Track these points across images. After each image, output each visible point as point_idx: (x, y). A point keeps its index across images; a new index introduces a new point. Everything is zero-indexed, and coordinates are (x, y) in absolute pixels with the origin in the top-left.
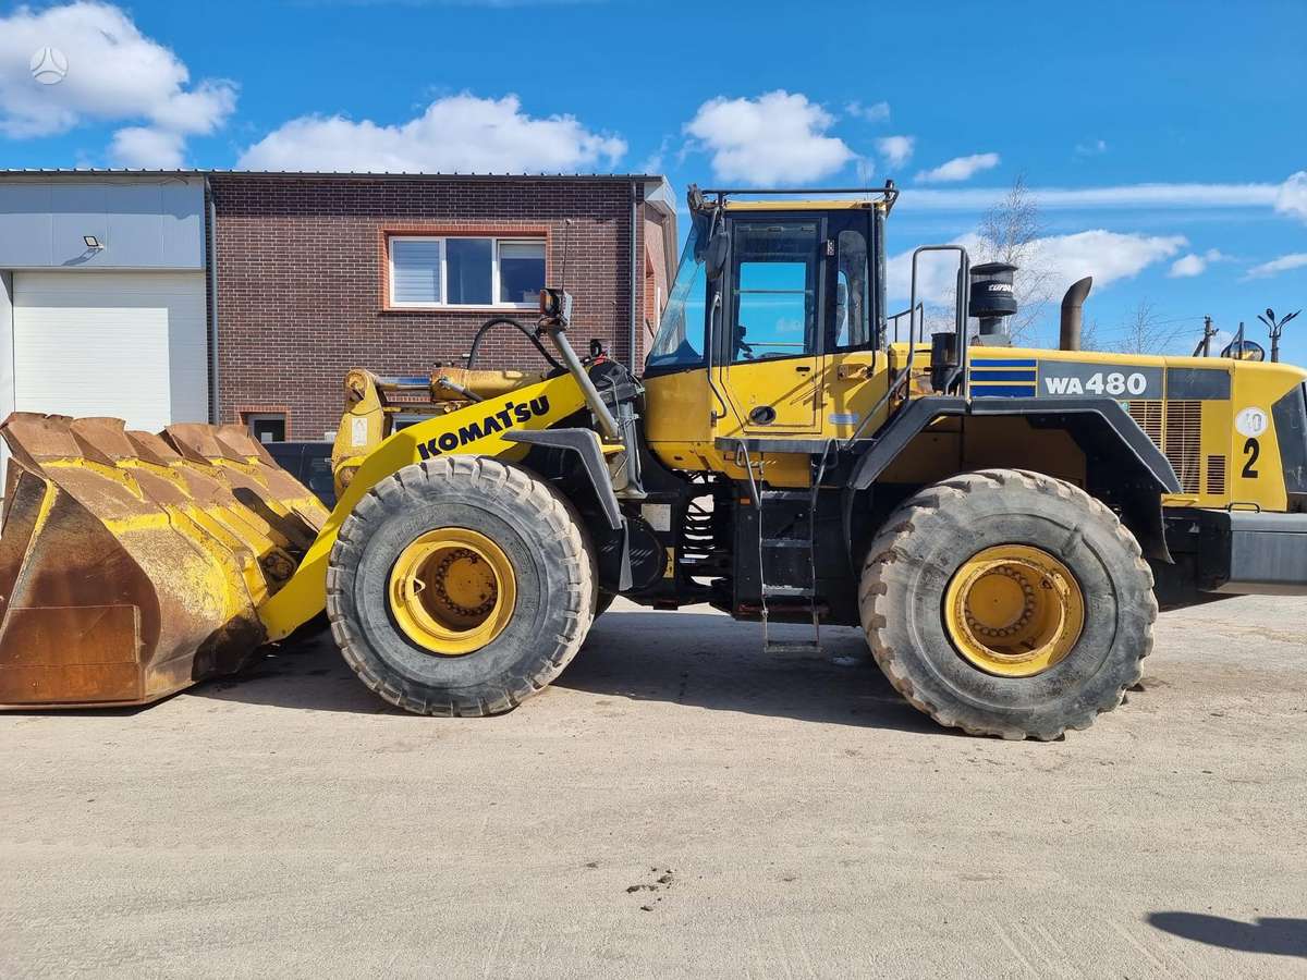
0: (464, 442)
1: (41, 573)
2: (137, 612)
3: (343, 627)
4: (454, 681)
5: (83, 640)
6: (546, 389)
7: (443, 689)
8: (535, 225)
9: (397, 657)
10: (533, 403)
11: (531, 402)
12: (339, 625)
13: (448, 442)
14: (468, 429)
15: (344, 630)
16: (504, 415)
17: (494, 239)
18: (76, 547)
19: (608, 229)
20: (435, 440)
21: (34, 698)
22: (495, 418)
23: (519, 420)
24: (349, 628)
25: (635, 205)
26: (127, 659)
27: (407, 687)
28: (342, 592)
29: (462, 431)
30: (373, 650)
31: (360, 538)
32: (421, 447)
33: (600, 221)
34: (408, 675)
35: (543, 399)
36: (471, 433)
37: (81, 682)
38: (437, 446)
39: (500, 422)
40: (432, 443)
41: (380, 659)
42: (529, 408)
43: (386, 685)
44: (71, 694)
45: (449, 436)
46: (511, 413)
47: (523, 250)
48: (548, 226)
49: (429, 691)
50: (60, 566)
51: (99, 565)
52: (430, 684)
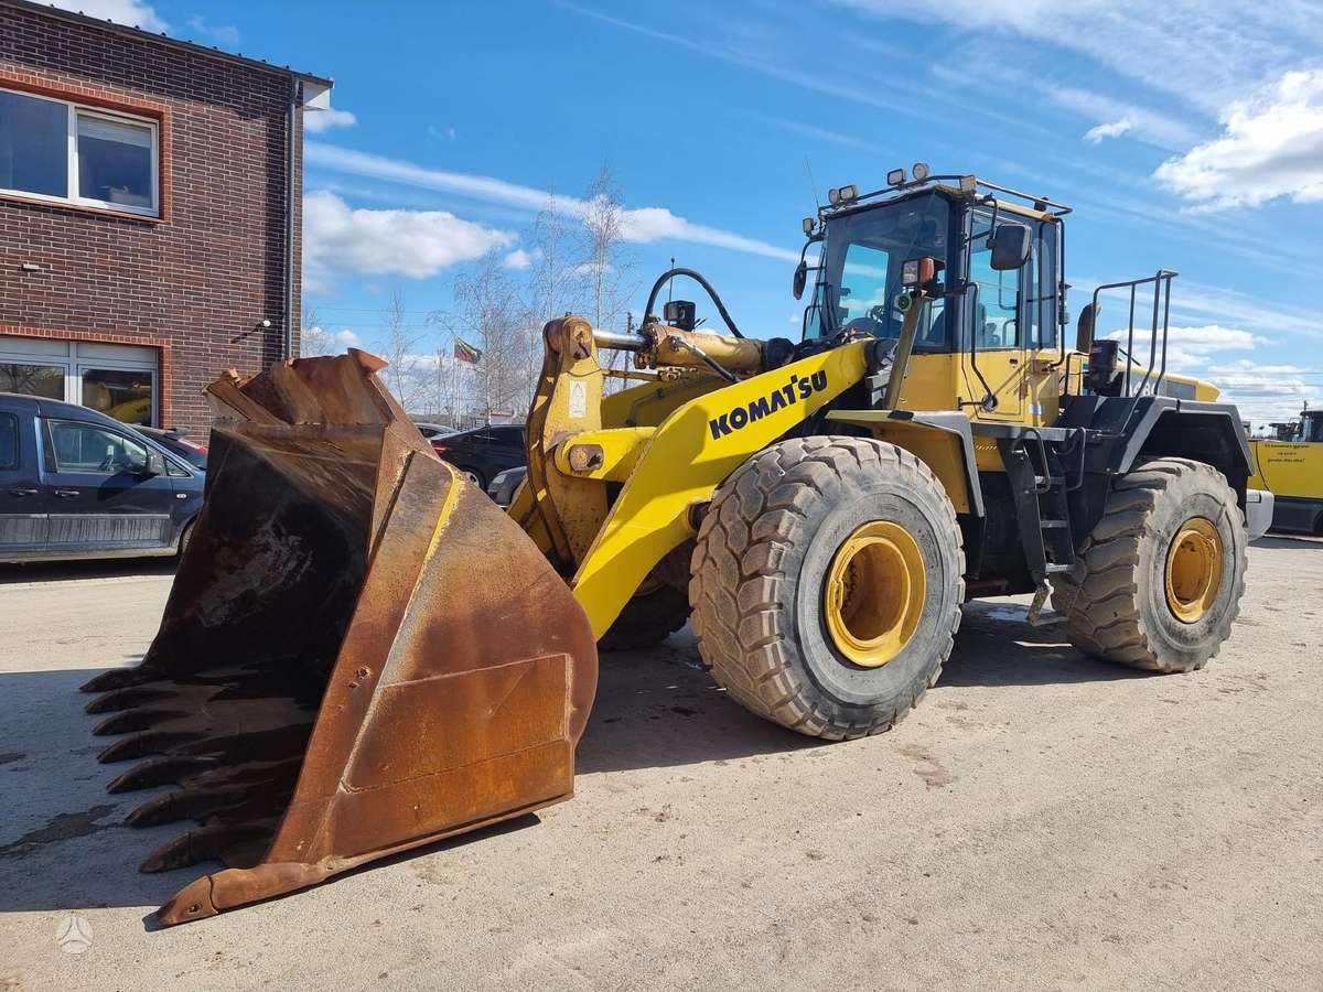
0: (753, 419)
1: (434, 620)
2: (569, 662)
3: (779, 648)
4: (881, 696)
5: (496, 718)
6: (824, 364)
7: (871, 705)
8: (147, 101)
9: (830, 677)
10: (814, 377)
11: (812, 376)
12: (774, 648)
13: (739, 418)
14: (757, 404)
15: (780, 653)
16: (788, 390)
17: (71, 105)
18: (489, 573)
19: (256, 128)
20: (726, 415)
21: (415, 832)
22: (782, 392)
23: (802, 396)
24: (785, 649)
25: (294, 106)
26: (554, 738)
27: (836, 710)
28: (780, 606)
29: (752, 405)
30: (809, 673)
31: (800, 539)
32: (713, 424)
33: (243, 115)
34: (840, 697)
35: (822, 373)
36: (759, 409)
37: (491, 787)
38: (728, 423)
39: (785, 396)
40: (723, 418)
41: (814, 681)
42: (810, 383)
43: (816, 713)
44: (474, 810)
45: (739, 411)
46: (795, 387)
47: (116, 131)
48: (166, 105)
49: (856, 711)
50: (464, 607)
51: (518, 600)
52: (860, 703)
